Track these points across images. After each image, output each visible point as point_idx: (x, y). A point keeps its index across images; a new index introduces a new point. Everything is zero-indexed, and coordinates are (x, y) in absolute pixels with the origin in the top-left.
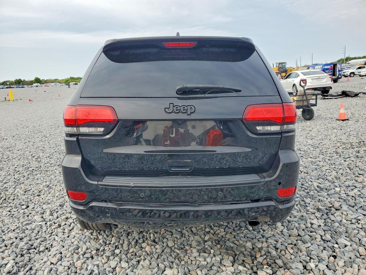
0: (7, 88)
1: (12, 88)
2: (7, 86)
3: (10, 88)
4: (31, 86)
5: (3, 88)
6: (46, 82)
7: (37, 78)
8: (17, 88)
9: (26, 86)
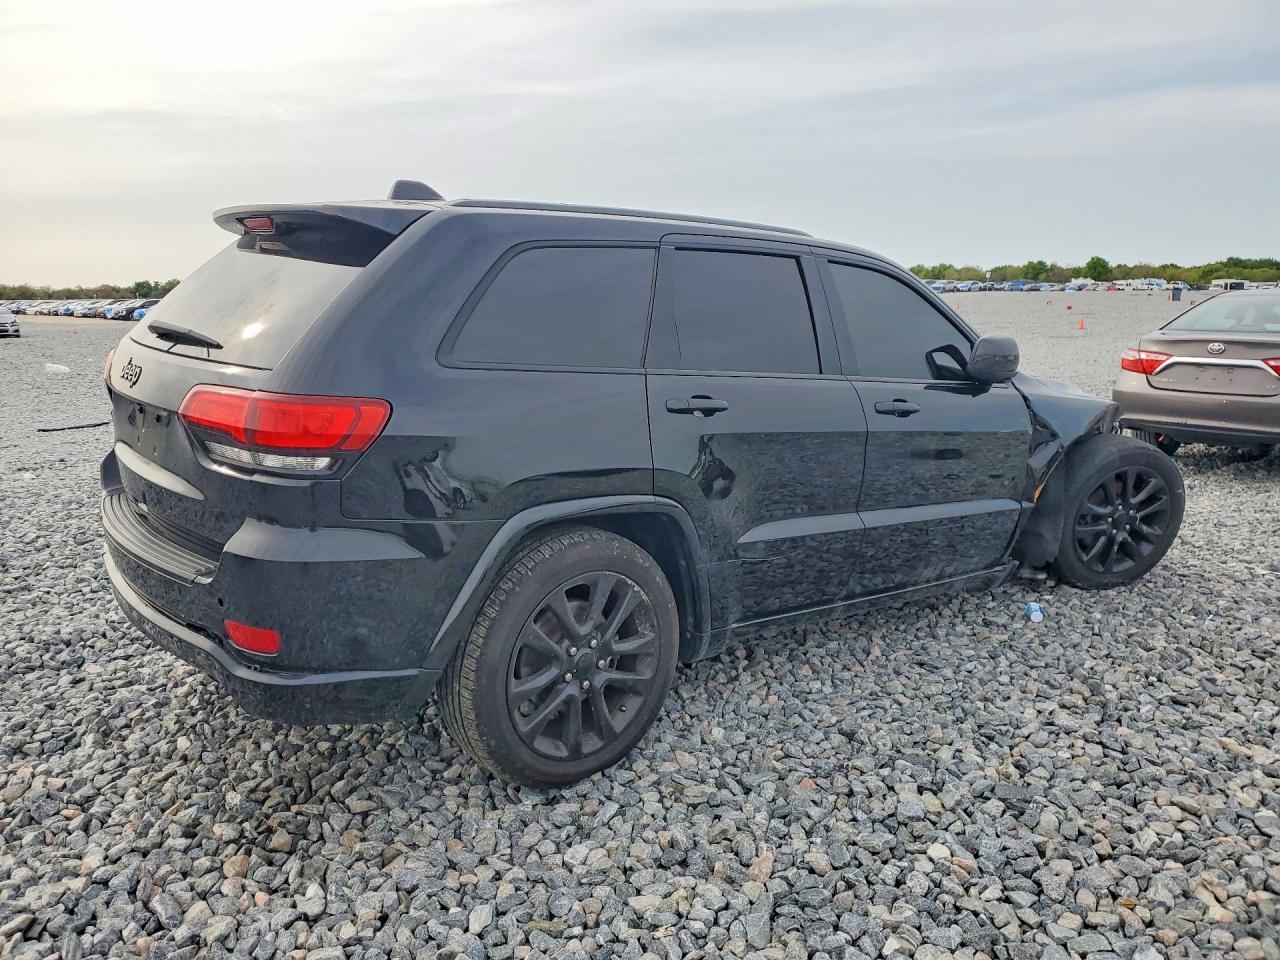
0: (981, 289)
1: (997, 290)
2: (981, 285)
3: (990, 290)
4: (1061, 286)
5: (969, 290)
6: (1127, 273)
7: (1099, 260)
8: (1012, 290)
9: (1045, 286)
